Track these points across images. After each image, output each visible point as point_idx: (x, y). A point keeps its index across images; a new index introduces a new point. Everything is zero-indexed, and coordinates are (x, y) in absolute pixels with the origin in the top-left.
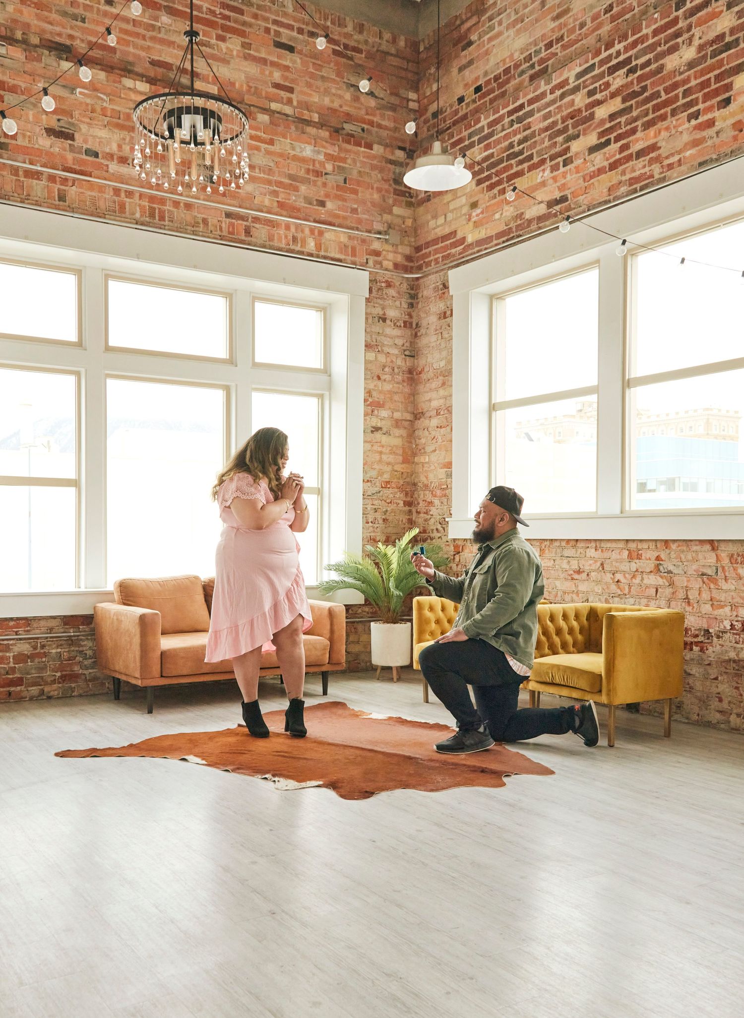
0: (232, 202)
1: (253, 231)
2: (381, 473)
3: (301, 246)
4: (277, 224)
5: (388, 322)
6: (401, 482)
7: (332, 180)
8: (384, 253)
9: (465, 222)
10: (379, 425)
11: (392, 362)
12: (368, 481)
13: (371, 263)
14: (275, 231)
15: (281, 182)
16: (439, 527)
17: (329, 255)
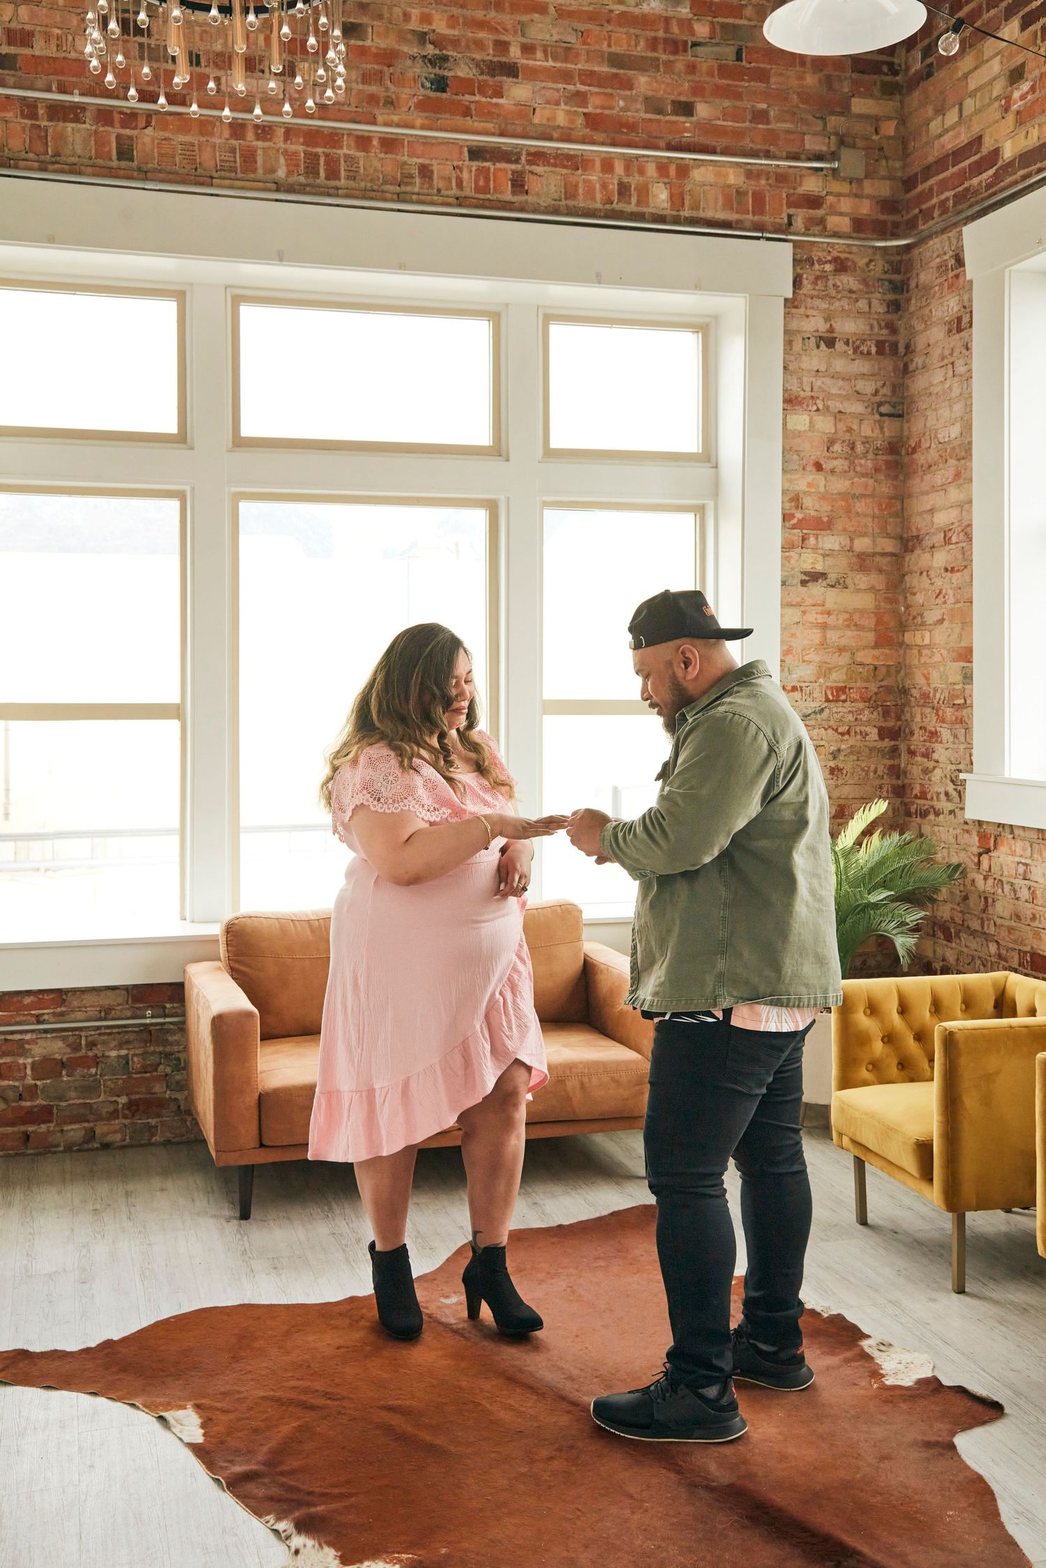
0: (490, 126)
1: (533, 184)
2: (824, 670)
3: (639, 203)
4: (583, 160)
5: (839, 346)
6: (873, 688)
7: (706, 58)
8: (830, 199)
9: (998, 115)
10: (819, 567)
11: (850, 430)
12: (794, 689)
13: (799, 223)
14: (579, 177)
15: (592, 73)
16: (950, 788)
17: (702, 214)
